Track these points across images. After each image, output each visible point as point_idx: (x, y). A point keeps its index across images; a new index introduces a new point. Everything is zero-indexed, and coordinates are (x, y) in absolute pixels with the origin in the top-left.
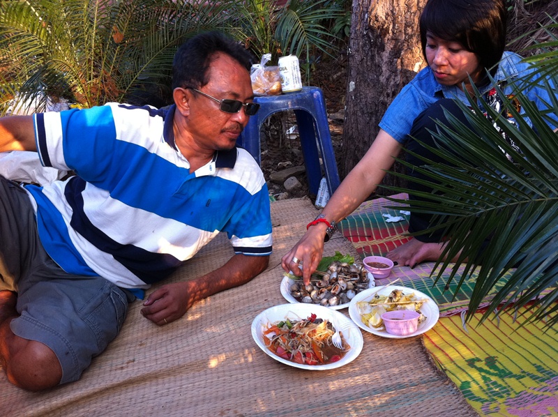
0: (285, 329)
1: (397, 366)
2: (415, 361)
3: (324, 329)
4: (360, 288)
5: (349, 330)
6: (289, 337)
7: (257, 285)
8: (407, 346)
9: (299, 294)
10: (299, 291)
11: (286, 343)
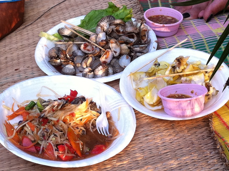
0: (35, 112)
1: (175, 157)
2: (200, 149)
3: (86, 112)
4: (136, 52)
5: (119, 110)
6: (40, 123)
7: (7, 48)
8: (192, 128)
9: (59, 61)
10: (58, 57)
11: (35, 132)
